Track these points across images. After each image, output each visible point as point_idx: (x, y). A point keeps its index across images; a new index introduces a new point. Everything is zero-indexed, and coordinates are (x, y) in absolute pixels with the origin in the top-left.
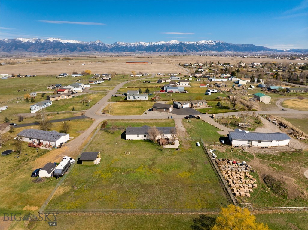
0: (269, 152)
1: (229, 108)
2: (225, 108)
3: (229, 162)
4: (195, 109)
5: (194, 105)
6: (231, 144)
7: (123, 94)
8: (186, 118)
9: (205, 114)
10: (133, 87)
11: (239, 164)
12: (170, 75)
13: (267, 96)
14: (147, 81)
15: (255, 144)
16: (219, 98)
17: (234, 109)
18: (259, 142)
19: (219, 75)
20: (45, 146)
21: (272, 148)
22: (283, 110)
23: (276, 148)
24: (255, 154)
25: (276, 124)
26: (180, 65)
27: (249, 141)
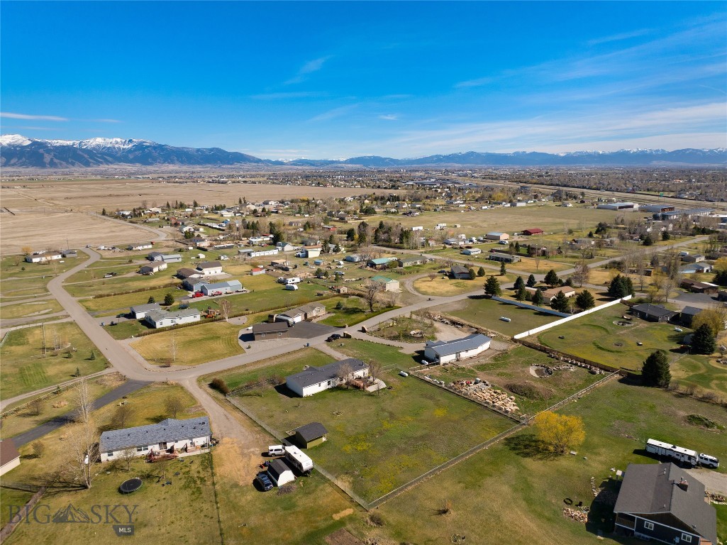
0: (483, 361)
1: (361, 311)
2: (355, 311)
3: (462, 384)
4: (314, 321)
5: (309, 316)
6: (438, 364)
7: (118, 317)
8: (329, 340)
9: (344, 327)
10: (108, 295)
11: (473, 382)
12: (134, 249)
13: (394, 281)
14: (112, 274)
15: (464, 355)
16: (322, 295)
17: (372, 311)
18: (467, 351)
19: (243, 239)
20: (185, 450)
21: (479, 355)
22: (430, 299)
23: (483, 354)
24: (473, 367)
25: (447, 323)
26: (104, 213)
27: (457, 353)
